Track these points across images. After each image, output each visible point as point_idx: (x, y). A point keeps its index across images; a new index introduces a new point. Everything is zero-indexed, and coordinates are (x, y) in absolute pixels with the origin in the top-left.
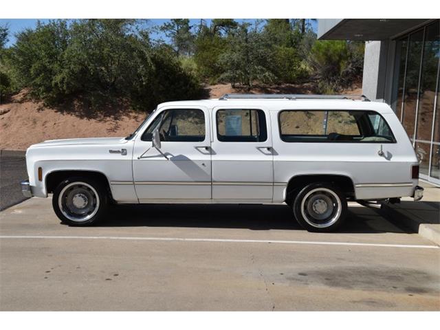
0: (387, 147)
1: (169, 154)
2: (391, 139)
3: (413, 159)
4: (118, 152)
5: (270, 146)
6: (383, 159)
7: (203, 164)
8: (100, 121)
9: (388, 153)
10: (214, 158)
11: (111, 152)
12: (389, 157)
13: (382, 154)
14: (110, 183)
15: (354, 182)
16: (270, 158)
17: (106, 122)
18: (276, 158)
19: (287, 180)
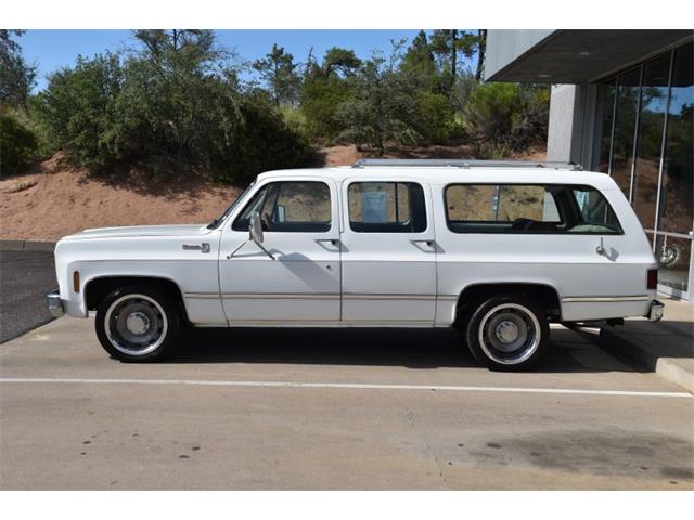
0: (610, 241)
1: (275, 251)
2: (615, 228)
3: (649, 260)
4: (197, 248)
5: (431, 238)
6: (603, 260)
7: (328, 267)
8: (170, 199)
9: (612, 250)
10: (345, 257)
11: (186, 247)
12: (614, 255)
13: (602, 252)
14: (184, 295)
15: (561, 294)
16: (431, 258)
17: (178, 200)
18: (440, 258)
19: (458, 292)
